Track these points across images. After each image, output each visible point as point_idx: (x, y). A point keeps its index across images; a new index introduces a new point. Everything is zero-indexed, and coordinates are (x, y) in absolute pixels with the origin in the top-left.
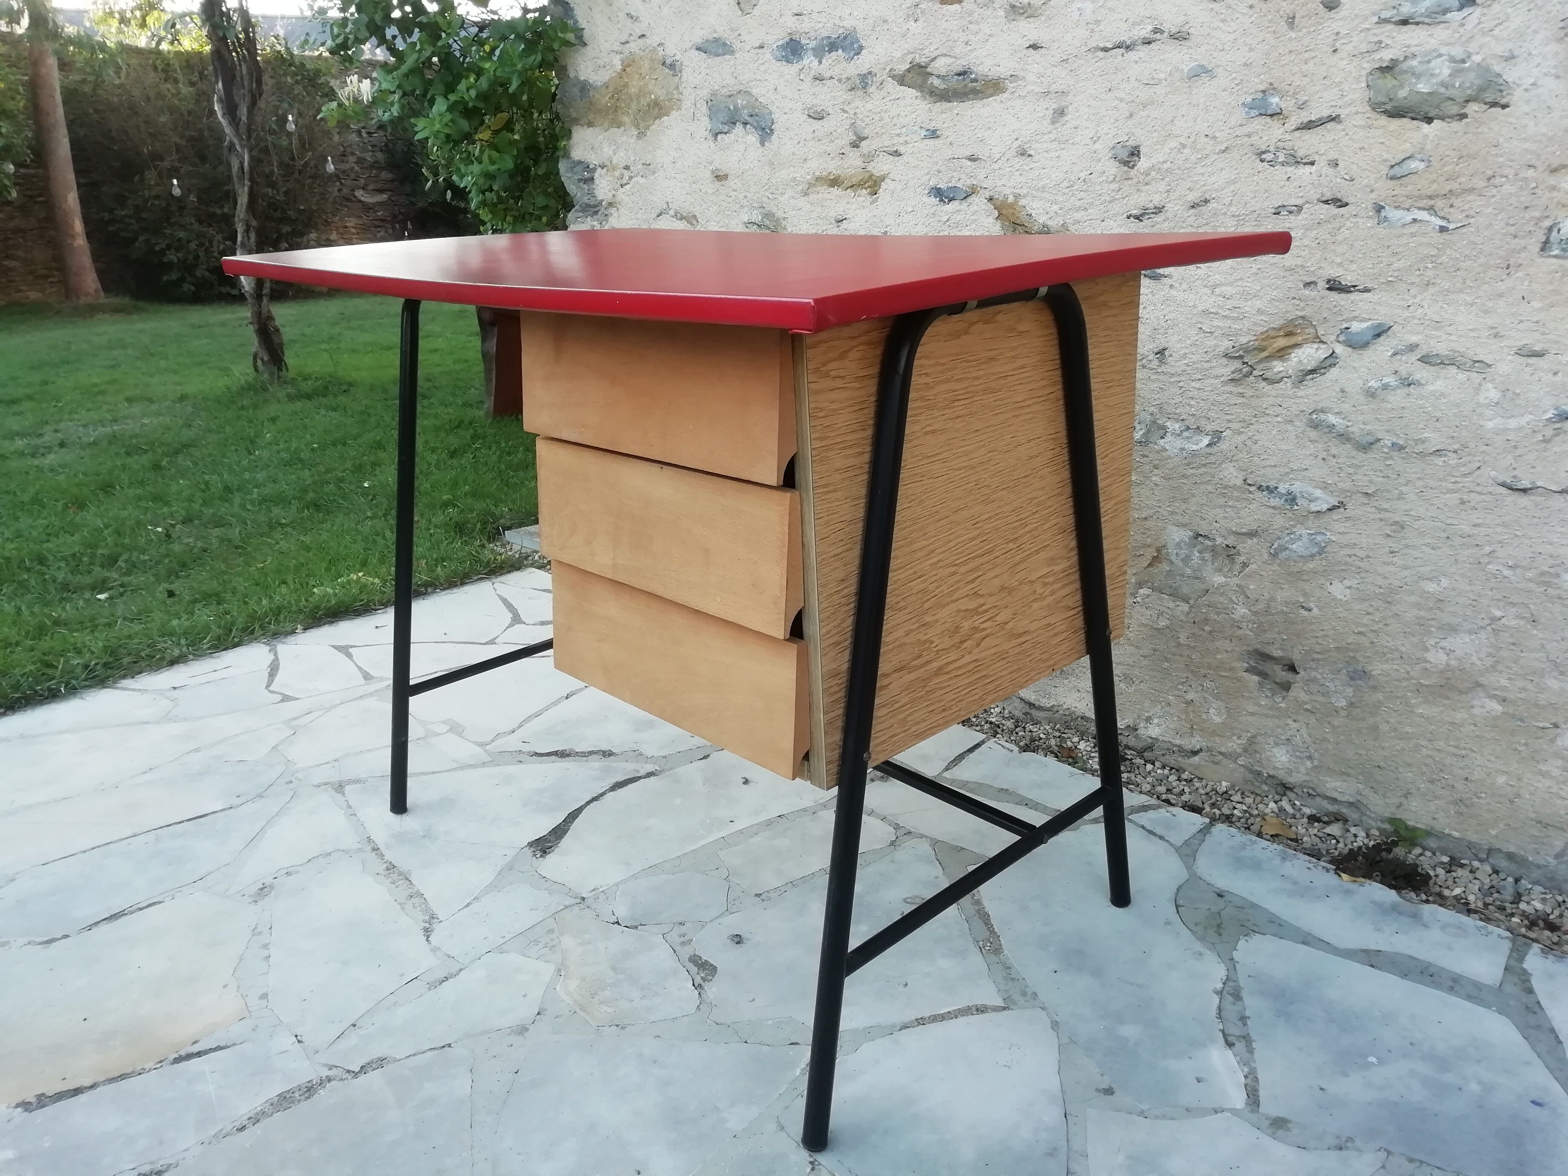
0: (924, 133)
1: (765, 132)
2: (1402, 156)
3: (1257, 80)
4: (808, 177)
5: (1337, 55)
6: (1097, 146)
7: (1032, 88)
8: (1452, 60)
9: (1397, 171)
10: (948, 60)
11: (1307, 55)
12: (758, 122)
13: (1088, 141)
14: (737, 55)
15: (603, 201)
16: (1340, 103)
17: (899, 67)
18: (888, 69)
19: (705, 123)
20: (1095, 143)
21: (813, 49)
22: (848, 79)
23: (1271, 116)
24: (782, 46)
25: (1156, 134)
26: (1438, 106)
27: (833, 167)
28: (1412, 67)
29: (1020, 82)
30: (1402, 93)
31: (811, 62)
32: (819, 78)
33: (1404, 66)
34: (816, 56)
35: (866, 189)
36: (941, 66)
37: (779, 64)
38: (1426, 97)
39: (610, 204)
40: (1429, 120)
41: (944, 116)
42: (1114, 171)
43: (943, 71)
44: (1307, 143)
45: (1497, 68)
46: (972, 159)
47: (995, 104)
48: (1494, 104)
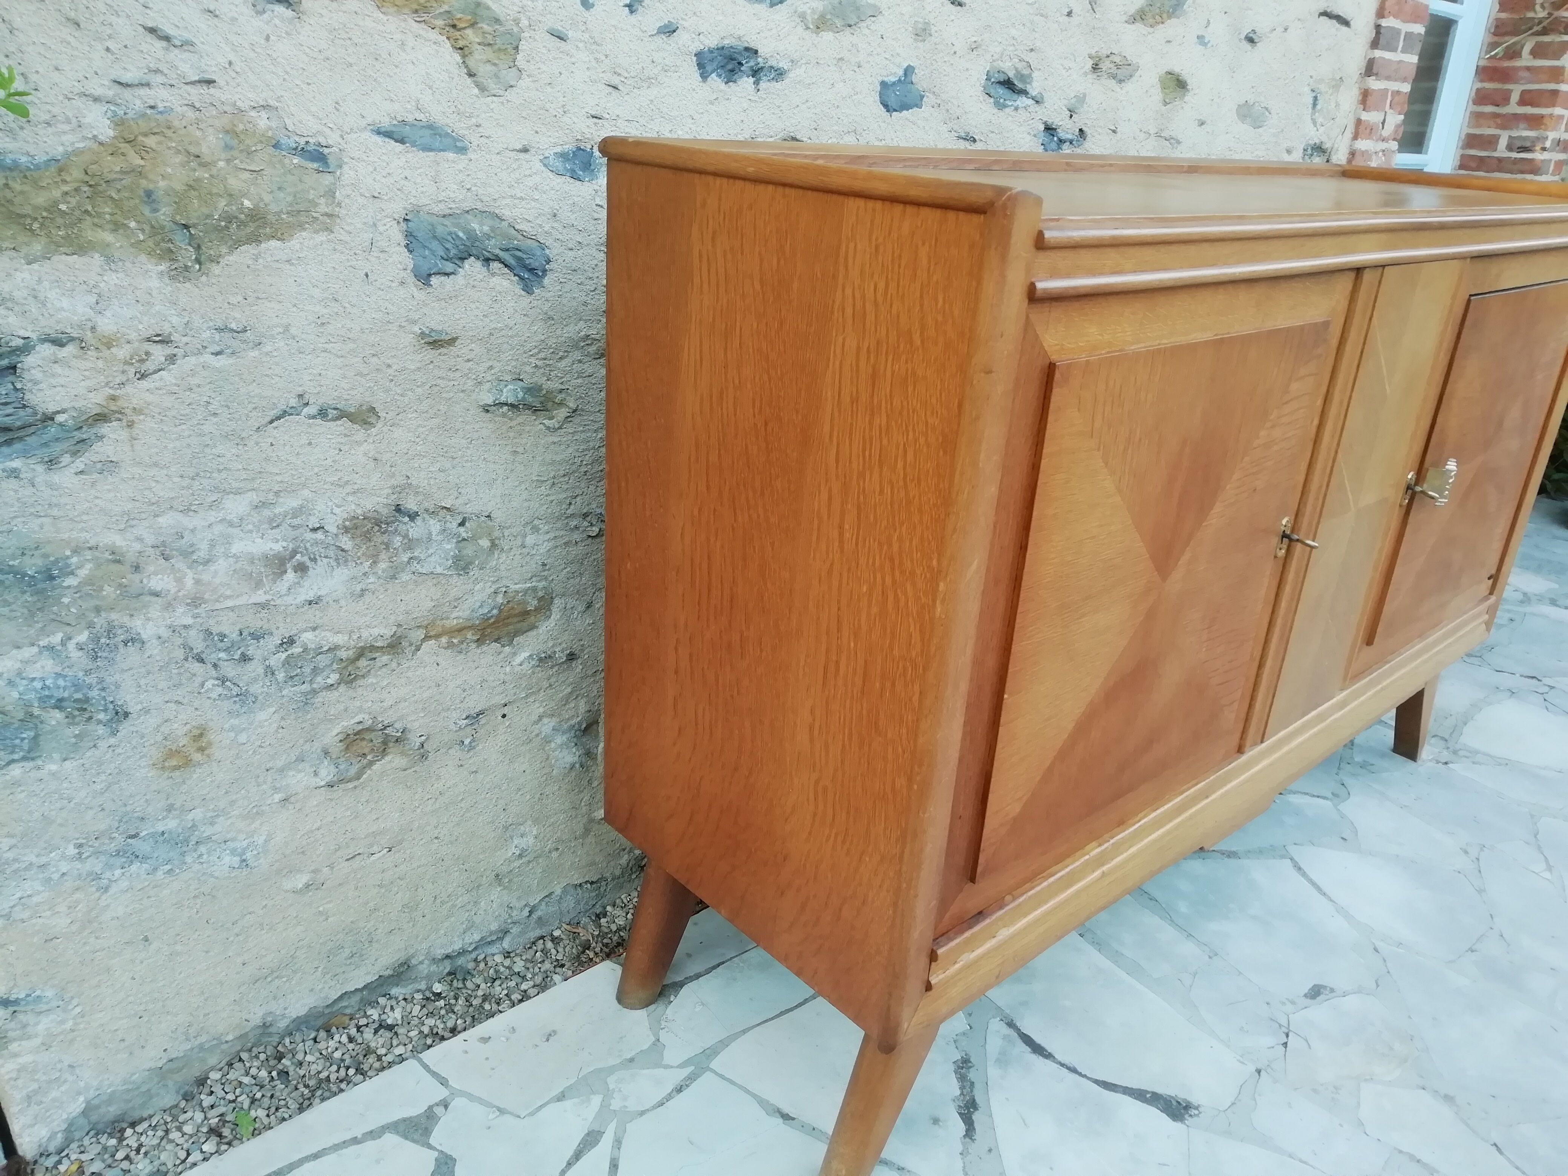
1: (534, 273)
19: (397, 260)
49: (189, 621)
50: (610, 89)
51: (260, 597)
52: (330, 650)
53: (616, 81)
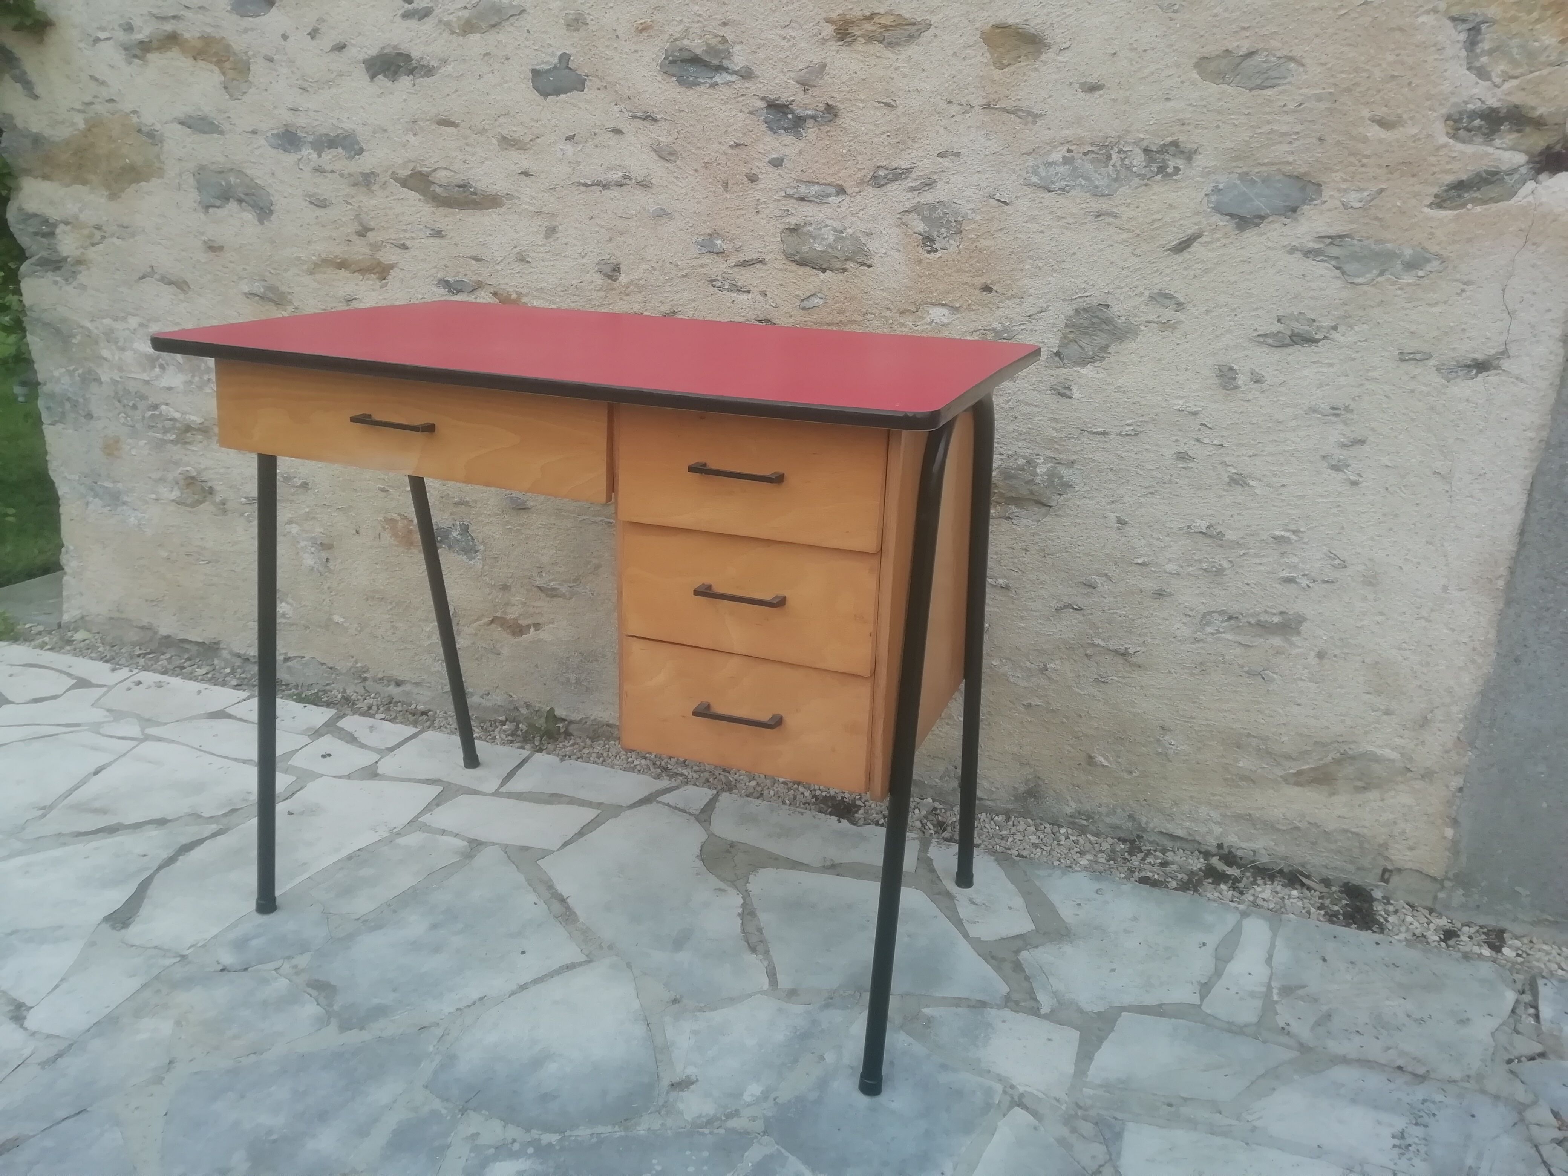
0: (429, 232)
1: (264, 211)
2: (808, 294)
3: (705, 226)
4: (314, 258)
5: (760, 216)
6: (584, 261)
7: (526, 207)
8: (835, 230)
9: (806, 304)
10: (449, 174)
11: (739, 212)
12: (254, 201)
13: (577, 256)
14: (227, 136)
15: (68, 257)
16: (764, 250)
17: (401, 171)
18: (390, 173)
19: (192, 196)
20: (583, 257)
21: (310, 142)
22: (350, 175)
23: (717, 253)
24: (277, 135)
25: (631, 257)
26: (828, 261)
27: (338, 251)
28: (809, 231)
29: (516, 201)
30: (805, 249)
31: (310, 154)
32: (319, 170)
33: (805, 230)
34: (315, 149)
35: (374, 274)
36: (442, 176)
37: (275, 151)
38: (820, 253)
39: (79, 262)
40: (824, 270)
41: (447, 219)
42: (600, 282)
43: (444, 182)
44: (744, 277)
45: (863, 240)
46: (476, 259)
47: (493, 216)
48: (863, 264)
49: (119, 379)
50: (301, 91)
51: (145, 377)
52: (171, 420)
53: (305, 85)
